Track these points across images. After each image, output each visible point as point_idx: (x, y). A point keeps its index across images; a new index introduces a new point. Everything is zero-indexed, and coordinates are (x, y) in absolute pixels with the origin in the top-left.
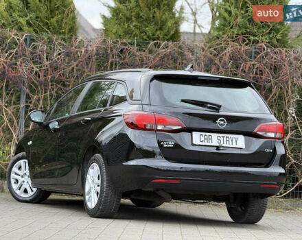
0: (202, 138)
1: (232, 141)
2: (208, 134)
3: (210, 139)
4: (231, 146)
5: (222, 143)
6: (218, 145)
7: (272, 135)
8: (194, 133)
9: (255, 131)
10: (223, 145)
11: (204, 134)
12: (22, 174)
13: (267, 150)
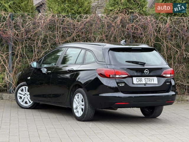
0: (138, 80)
1: (151, 80)
2: (140, 78)
3: (141, 80)
4: (151, 83)
5: (147, 82)
6: (145, 83)
7: (169, 76)
8: (133, 78)
9: (162, 74)
10: (148, 83)
11: (138, 78)
12: (24, 94)
13: (167, 84)
